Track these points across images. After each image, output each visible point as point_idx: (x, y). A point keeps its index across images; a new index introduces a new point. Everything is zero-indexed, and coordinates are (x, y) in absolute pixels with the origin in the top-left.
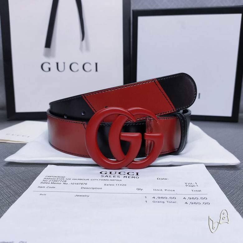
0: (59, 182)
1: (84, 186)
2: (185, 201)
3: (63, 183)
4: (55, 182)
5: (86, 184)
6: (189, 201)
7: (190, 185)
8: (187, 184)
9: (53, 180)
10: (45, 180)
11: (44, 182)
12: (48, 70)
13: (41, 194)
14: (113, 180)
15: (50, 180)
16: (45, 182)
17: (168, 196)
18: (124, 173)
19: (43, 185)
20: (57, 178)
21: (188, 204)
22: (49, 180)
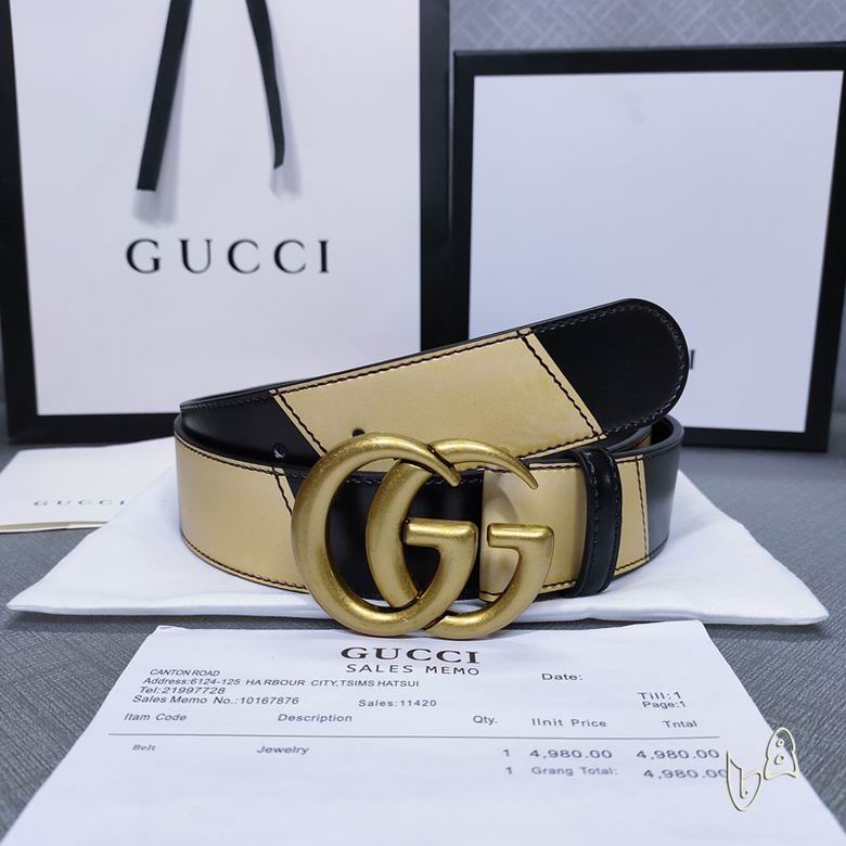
0: (200, 695)
1: (289, 709)
2: (645, 764)
3: (214, 696)
4: (184, 695)
5: (295, 701)
6: (658, 765)
7: (655, 700)
8: (648, 699)
9: (179, 686)
10: (150, 686)
11: (144, 695)
12: (151, 266)
13: (136, 747)
14: (390, 683)
15: (167, 685)
16: (149, 695)
17: (585, 747)
18: (427, 655)
19: (141, 708)
20: (191, 677)
21: (656, 777)
22: (162, 687)
